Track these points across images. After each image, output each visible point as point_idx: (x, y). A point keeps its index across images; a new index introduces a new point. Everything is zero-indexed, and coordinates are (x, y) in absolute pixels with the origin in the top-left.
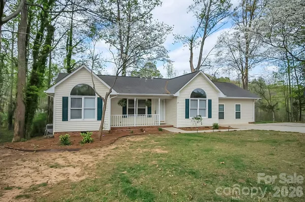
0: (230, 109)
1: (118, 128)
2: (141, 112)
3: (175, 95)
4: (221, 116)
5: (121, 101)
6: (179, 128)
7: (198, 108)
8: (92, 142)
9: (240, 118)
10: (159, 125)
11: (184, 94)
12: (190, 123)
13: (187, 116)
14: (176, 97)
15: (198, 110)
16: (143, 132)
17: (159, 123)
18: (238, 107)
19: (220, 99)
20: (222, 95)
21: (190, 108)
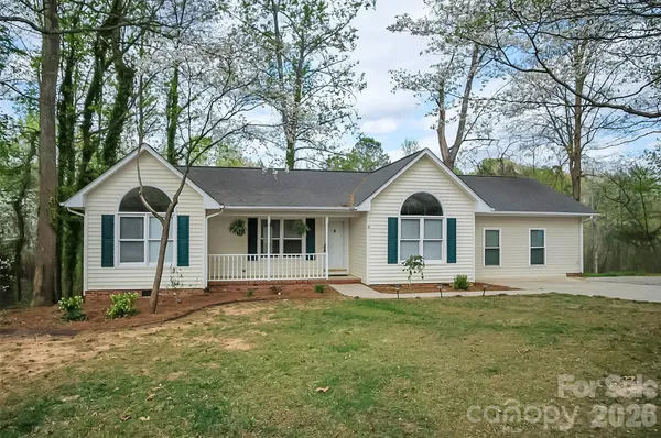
0: (514, 241)
1: (229, 283)
2: (292, 247)
3: (360, 208)
4: (492, 257)
5: (235, 223)
6: (370, 286)
7: (422, 238)
8: (133, 313)
9: (543, 263)
10: (327, 278)
11: (383, 207)
12: (398, 274)
13: (392, 259)
14: (364, 214)
15: (421, 243)
16: (276, 293)
17: (327, 273)
18: (537, 236)
19: (480, 218)
20: (483, 208)
21: (399, 239)
